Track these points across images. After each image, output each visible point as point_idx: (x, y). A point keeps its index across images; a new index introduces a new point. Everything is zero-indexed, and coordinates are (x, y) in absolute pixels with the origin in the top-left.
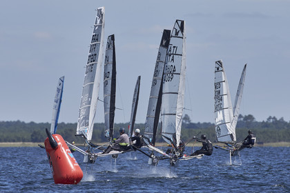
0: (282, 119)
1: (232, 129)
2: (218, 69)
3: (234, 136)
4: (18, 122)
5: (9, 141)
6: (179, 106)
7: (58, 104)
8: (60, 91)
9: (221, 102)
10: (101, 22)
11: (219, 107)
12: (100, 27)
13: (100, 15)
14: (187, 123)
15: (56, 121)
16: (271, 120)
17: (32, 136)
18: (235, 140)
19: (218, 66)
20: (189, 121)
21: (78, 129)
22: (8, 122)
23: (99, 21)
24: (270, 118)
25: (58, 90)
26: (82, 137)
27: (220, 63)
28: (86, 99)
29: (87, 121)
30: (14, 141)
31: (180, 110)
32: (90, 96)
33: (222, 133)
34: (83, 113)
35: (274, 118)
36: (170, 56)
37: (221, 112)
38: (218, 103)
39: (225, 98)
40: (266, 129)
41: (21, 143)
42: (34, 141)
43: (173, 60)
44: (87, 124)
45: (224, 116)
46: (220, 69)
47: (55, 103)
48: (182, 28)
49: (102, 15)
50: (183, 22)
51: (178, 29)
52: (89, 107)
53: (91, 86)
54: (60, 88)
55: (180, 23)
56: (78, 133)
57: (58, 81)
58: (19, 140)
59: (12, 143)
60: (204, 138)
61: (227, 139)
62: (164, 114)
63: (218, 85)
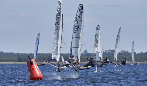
0: (128, 51)
1: (101, 55)
2: (97, 28)
3: (102, 58)
4: (12, 53)
5: (8, 61)
6: (80, 43)
7: (37, 45)
8: (38, 39)
9: (97, 43)
10: (60, 7)
11: (96, 45)
12: (60, 9)
13: (60, 3)
14: (86, 53)
15: (37, 52)
16: (123, 52)
17: (18, 59)
18: (102, 60)
19: (97, 27)
20: (87, 52)
21: (52, 57)
22: (7, 53)
23: (59, 7)
24: (122, 51)
25: (37, 39)
26: (55, 60)
27: (98, 26)
28: (55, 42)
29: (57, 52)
30: (10, 61)
31: (81, 46)
32: (58, 41)
33: (97, 57)
34: (54, 49)
35: (124, 51)
36: (76, 21)
37: (97, 47)
38: (96, 44)
39: (99, 41)
40: (120, 56)
41: (13, 62)
42: (19, 61)
43: (77, 23)
44: (57, 54)
45: (98, 50)
46: (98, 28)
47: (36, 44)
48: (82, 8)
49: (61, 4)
50: (82, 5)
51: (80, 9)
52: (57, 46)
53: (58, 36)
54: (38, 38)
55: (81, 6)
56: (52, 58)
57: (37, 35)
58: (12, 61)
59: (9, 62)
60: (92, 59)
61: (99, 60)
62: (73, 48)
63: (97, 35)
